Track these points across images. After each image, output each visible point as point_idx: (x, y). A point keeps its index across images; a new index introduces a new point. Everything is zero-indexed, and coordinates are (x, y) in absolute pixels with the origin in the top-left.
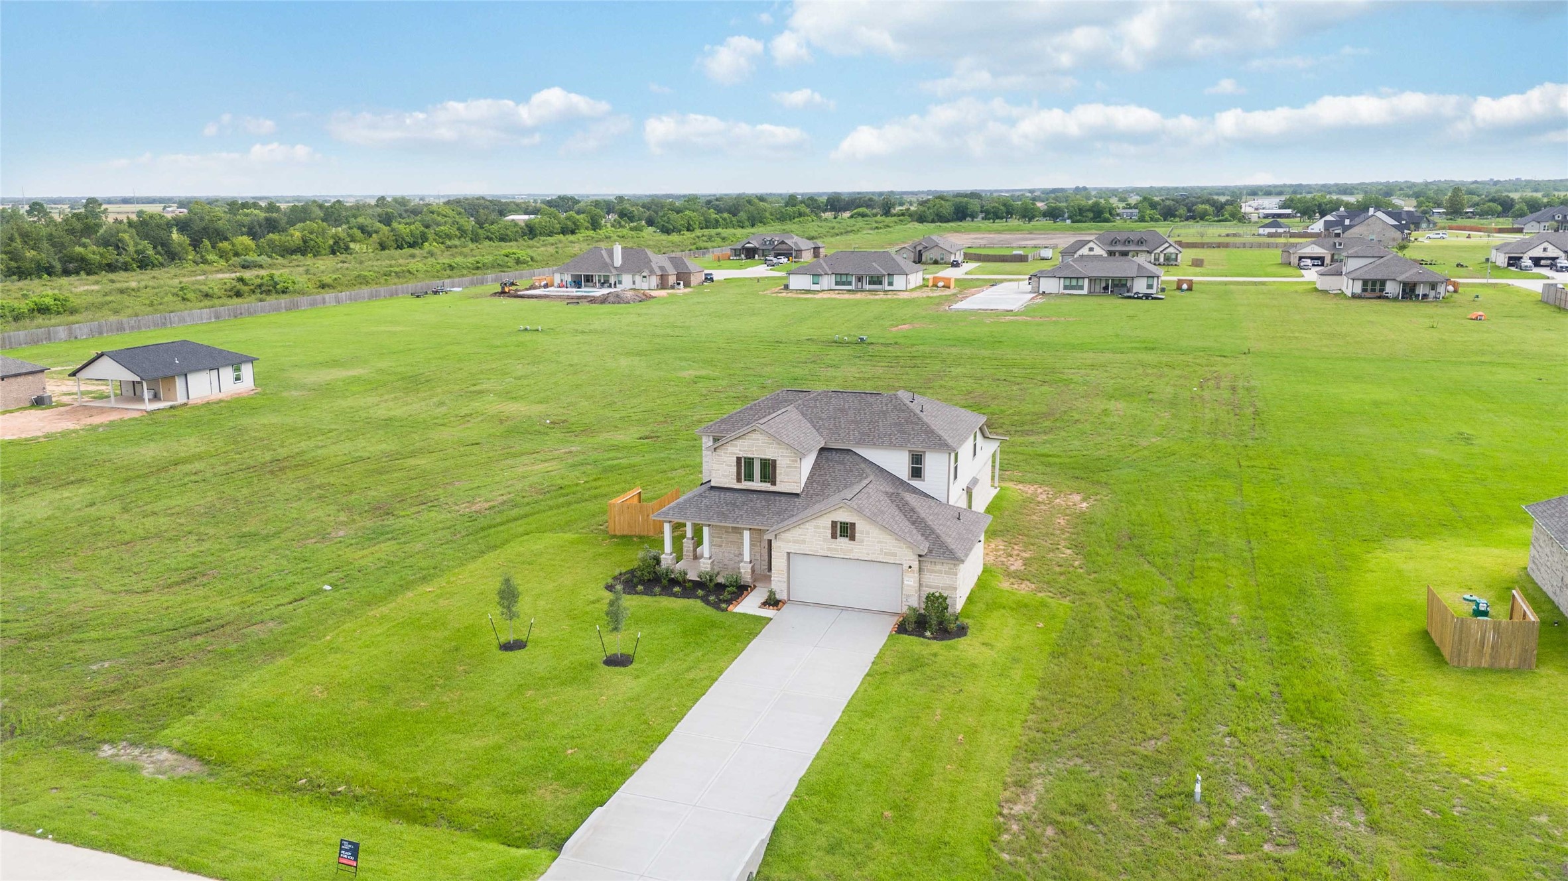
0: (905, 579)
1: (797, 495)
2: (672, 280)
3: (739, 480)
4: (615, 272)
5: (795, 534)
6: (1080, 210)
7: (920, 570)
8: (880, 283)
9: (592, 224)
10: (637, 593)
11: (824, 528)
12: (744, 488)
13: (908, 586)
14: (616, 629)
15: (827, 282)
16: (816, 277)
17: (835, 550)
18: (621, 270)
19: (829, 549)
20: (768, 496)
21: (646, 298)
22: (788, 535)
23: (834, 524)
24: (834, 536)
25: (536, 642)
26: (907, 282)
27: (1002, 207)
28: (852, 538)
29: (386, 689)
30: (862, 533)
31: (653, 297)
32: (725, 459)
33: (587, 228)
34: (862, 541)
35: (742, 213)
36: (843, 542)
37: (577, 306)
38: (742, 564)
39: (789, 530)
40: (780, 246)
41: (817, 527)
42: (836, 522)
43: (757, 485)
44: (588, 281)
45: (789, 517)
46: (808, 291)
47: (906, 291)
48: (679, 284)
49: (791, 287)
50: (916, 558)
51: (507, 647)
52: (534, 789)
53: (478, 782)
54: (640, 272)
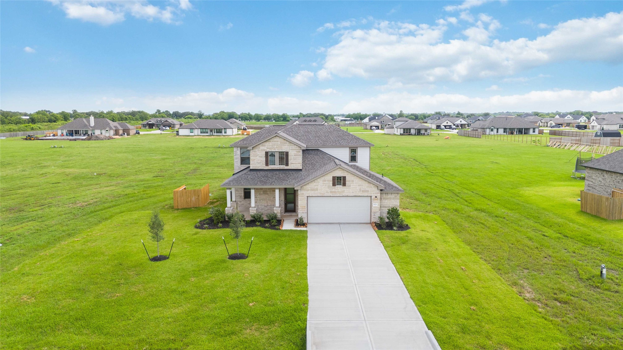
0: (373, 204)
1: (301, 170)
2: (121, 132)
3: (267, 164)
4: (91, 129)
5: (312, 185)
6: (278, 117)
7: (381, 199)
8: (221, 132)
9: (65, 119)
10: (218, 228)
11: (328, 181)
12: (270, 168)
13: (375, 207)
14: (237, 237)
15: (197, 132)
16: (192, 130)
17: (335, 192)
18: (94, 128)
19: (331, 192)
20: (284, 172)
21: (110, 138)
22: (308, 187)
23: (334, 178)
24: (334, 184)
25: (174, 256)
26: (233, 132)
27: (248, 116)
28: (344, 184)
29: (83, 291)
30: (349, 181)
31: (114, 138)
32: (258, 153)
33: (61, 120)
34: (350, 186)
35: (137, 116)
36: (339, 188)
37: (75, 141)
38: (275, 208)
39: (308, 184)
40: (165, 123)
41: (325, 181)
42: (335, 177)
43: (277, 166)
44: (76, 133)
45: (301, 180)
46: (189, 136)
47: (232, 135)
48: (124, 134)
49: (180, 134)
50: (379, 192)
51: (156, 259)
52: (241, 330)
53: (193, 334)
54: (104, 129)
